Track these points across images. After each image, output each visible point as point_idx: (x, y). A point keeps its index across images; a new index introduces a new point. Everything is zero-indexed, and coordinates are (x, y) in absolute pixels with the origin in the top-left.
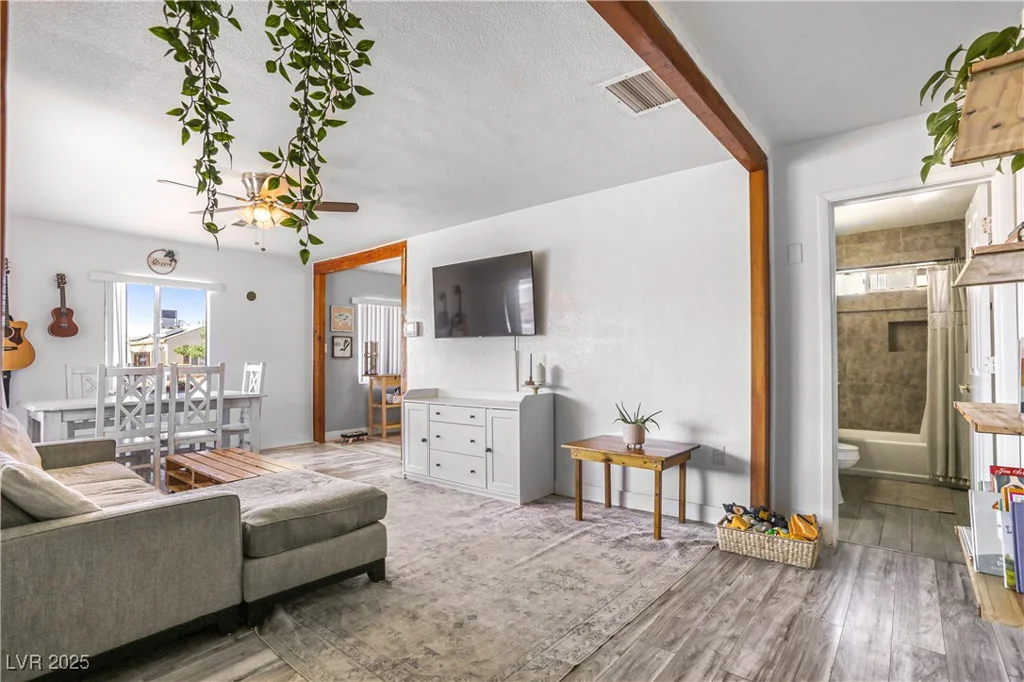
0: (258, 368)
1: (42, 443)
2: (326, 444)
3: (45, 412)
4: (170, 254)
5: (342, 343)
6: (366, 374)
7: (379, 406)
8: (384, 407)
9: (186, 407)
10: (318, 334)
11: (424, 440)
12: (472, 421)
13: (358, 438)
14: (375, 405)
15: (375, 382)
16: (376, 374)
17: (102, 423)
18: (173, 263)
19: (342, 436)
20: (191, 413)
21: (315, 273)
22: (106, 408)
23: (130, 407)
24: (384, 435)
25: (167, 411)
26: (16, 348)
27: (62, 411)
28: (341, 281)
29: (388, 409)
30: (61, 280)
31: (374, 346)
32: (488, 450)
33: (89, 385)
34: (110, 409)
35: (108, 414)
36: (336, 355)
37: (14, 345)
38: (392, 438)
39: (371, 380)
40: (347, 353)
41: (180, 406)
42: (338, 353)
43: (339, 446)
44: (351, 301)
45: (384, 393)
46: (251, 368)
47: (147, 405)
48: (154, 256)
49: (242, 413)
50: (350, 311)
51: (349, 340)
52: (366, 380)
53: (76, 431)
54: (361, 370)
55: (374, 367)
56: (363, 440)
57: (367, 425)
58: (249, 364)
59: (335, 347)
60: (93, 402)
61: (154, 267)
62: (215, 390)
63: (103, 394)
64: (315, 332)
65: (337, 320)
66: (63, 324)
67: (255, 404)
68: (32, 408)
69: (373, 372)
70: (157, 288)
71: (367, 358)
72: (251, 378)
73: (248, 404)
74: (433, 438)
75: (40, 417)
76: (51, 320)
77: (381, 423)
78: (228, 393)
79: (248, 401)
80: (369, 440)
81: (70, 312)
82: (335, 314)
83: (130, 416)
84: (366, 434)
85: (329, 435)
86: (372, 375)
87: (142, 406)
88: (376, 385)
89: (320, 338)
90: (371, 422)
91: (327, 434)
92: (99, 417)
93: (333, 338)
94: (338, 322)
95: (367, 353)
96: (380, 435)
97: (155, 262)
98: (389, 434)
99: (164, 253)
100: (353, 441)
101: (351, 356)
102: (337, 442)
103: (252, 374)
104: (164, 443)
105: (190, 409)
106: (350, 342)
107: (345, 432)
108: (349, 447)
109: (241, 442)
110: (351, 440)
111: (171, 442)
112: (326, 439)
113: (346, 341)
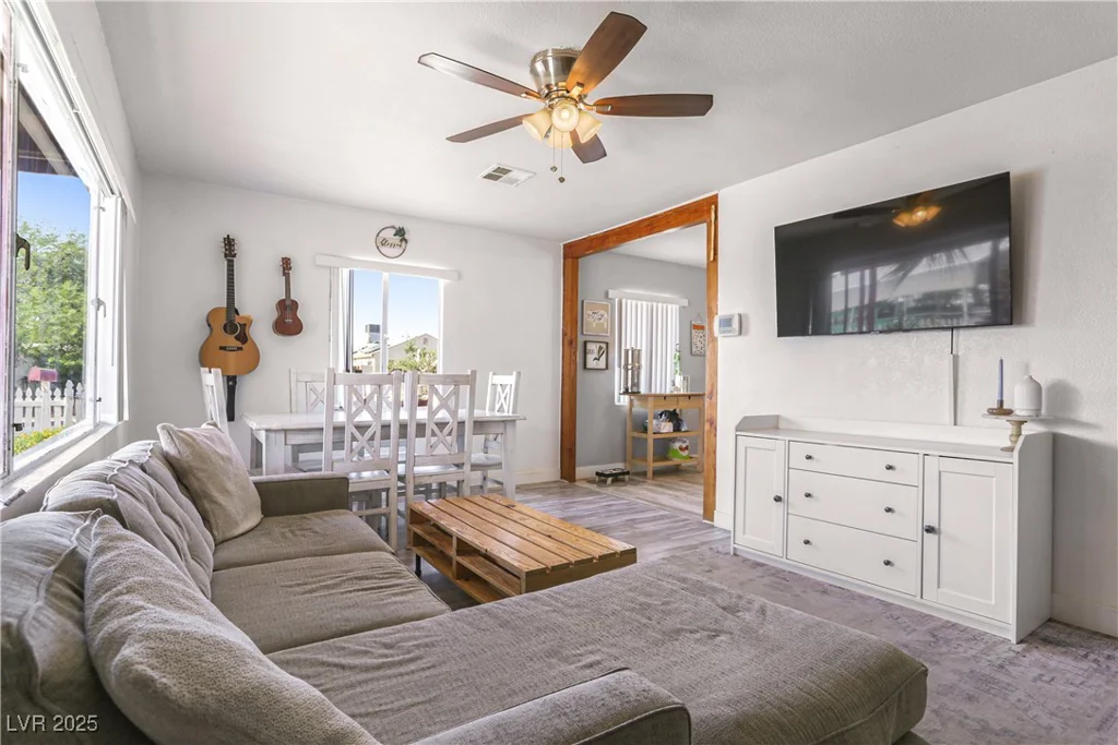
0: (510, 380)
1: (264, 478)
2: (577, 483)
3: (267, 430)
4: (400, 232)
5: (596, 351)
6: (626, 392)
7: (644, 435)
8: (650, 437)
9: (428, 432)
10: (568, 337)
11: (778, 499)
12: (889, 475)
13: (617, 478)
14: (636, 434)
15: (636, 403)
16: (639, 392)
17: (331, 447)
18: (404, 243)
19: (597, 474)
20: (434, 439)
21: (565, 258)
22: (335, 429)
23: (362, 428)
24: (650, 474)
25: (405, 437)
26: (240, 349)
27: (285, 431)
28: (595, 267)
29: (655, 440)
30: (286, 265)
31: (636, 354)
32: (930, 530)
33: (313, 397)
34: (339, 429)
35: (337, 436)
36: (588, 366)
37: (239, 344)
38: (661, 480)
39: (631, 401)
40: (602, 364)
41: (421, 428)
42: (591, 363)
43: (594, 487)
44: (607, 294)
45: (650, 416)
46: (499, 379)
47: (383, 427)
48: (382, 235)
49: (486, 440)
50: (605, 308)
51: (604, 346)
52: (624, 401)
53: (300, 455)
54: (618, 387)
55: (636, 384)
56: (623, 480)
57: (625, 461)
58: (494, 374)
59: (588, 356)
60: (318, 419)
61: (383, 249)
62: (464, 407)
63: (331, 410)
64: (564, 334)
65: (590, 320)
66: (288, 321)
67: (509, 429)
68: (253, 425)
69: (635, 390)
70: (386, 275)
71: (627, 370)
72: (500, 393)
73: (500, 430)
74: (796, 497)
75: (262, 437)
76: (275, 315)
77: (644, 459)
78: (478, 413)
79: (502, 425)
80: (633, 482)
81: (295, 304)
82: (587, 312)
83: (363, 440)
84: (628, 473)
85: (582, 471)
86: (633, 393)
87: (376, 429)
88: (638, 408)
89: (571, 343)
90: (629, 457)
91: (577, 469)
92: (327, 438)
93: (585, 343)
94: (592, 322)
95: (627, 364)
96: (644, 474)
97: (384, 242)
98: (658, 473)
99: (394, 231)
100: (613, 481)
101: (607, 368)
102: (590, 481)
103: (499, 389)
104: (401, 478)
105: (434, 434)
106: (606, 349)
107: (600, 468)
108: (610, 490)
109: (485, 479)
110: (610, 480)
111: (410, 478)
112: (578, 476)
113: (600, 348)
